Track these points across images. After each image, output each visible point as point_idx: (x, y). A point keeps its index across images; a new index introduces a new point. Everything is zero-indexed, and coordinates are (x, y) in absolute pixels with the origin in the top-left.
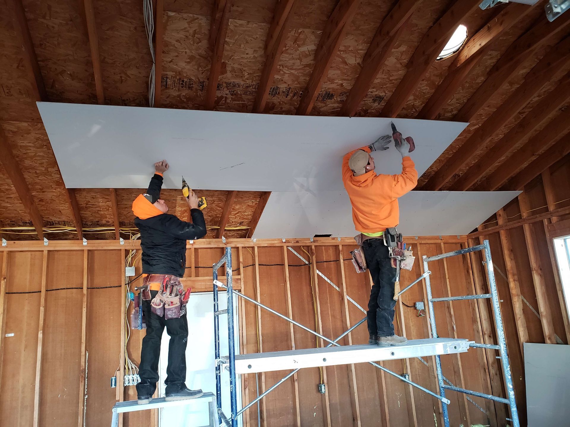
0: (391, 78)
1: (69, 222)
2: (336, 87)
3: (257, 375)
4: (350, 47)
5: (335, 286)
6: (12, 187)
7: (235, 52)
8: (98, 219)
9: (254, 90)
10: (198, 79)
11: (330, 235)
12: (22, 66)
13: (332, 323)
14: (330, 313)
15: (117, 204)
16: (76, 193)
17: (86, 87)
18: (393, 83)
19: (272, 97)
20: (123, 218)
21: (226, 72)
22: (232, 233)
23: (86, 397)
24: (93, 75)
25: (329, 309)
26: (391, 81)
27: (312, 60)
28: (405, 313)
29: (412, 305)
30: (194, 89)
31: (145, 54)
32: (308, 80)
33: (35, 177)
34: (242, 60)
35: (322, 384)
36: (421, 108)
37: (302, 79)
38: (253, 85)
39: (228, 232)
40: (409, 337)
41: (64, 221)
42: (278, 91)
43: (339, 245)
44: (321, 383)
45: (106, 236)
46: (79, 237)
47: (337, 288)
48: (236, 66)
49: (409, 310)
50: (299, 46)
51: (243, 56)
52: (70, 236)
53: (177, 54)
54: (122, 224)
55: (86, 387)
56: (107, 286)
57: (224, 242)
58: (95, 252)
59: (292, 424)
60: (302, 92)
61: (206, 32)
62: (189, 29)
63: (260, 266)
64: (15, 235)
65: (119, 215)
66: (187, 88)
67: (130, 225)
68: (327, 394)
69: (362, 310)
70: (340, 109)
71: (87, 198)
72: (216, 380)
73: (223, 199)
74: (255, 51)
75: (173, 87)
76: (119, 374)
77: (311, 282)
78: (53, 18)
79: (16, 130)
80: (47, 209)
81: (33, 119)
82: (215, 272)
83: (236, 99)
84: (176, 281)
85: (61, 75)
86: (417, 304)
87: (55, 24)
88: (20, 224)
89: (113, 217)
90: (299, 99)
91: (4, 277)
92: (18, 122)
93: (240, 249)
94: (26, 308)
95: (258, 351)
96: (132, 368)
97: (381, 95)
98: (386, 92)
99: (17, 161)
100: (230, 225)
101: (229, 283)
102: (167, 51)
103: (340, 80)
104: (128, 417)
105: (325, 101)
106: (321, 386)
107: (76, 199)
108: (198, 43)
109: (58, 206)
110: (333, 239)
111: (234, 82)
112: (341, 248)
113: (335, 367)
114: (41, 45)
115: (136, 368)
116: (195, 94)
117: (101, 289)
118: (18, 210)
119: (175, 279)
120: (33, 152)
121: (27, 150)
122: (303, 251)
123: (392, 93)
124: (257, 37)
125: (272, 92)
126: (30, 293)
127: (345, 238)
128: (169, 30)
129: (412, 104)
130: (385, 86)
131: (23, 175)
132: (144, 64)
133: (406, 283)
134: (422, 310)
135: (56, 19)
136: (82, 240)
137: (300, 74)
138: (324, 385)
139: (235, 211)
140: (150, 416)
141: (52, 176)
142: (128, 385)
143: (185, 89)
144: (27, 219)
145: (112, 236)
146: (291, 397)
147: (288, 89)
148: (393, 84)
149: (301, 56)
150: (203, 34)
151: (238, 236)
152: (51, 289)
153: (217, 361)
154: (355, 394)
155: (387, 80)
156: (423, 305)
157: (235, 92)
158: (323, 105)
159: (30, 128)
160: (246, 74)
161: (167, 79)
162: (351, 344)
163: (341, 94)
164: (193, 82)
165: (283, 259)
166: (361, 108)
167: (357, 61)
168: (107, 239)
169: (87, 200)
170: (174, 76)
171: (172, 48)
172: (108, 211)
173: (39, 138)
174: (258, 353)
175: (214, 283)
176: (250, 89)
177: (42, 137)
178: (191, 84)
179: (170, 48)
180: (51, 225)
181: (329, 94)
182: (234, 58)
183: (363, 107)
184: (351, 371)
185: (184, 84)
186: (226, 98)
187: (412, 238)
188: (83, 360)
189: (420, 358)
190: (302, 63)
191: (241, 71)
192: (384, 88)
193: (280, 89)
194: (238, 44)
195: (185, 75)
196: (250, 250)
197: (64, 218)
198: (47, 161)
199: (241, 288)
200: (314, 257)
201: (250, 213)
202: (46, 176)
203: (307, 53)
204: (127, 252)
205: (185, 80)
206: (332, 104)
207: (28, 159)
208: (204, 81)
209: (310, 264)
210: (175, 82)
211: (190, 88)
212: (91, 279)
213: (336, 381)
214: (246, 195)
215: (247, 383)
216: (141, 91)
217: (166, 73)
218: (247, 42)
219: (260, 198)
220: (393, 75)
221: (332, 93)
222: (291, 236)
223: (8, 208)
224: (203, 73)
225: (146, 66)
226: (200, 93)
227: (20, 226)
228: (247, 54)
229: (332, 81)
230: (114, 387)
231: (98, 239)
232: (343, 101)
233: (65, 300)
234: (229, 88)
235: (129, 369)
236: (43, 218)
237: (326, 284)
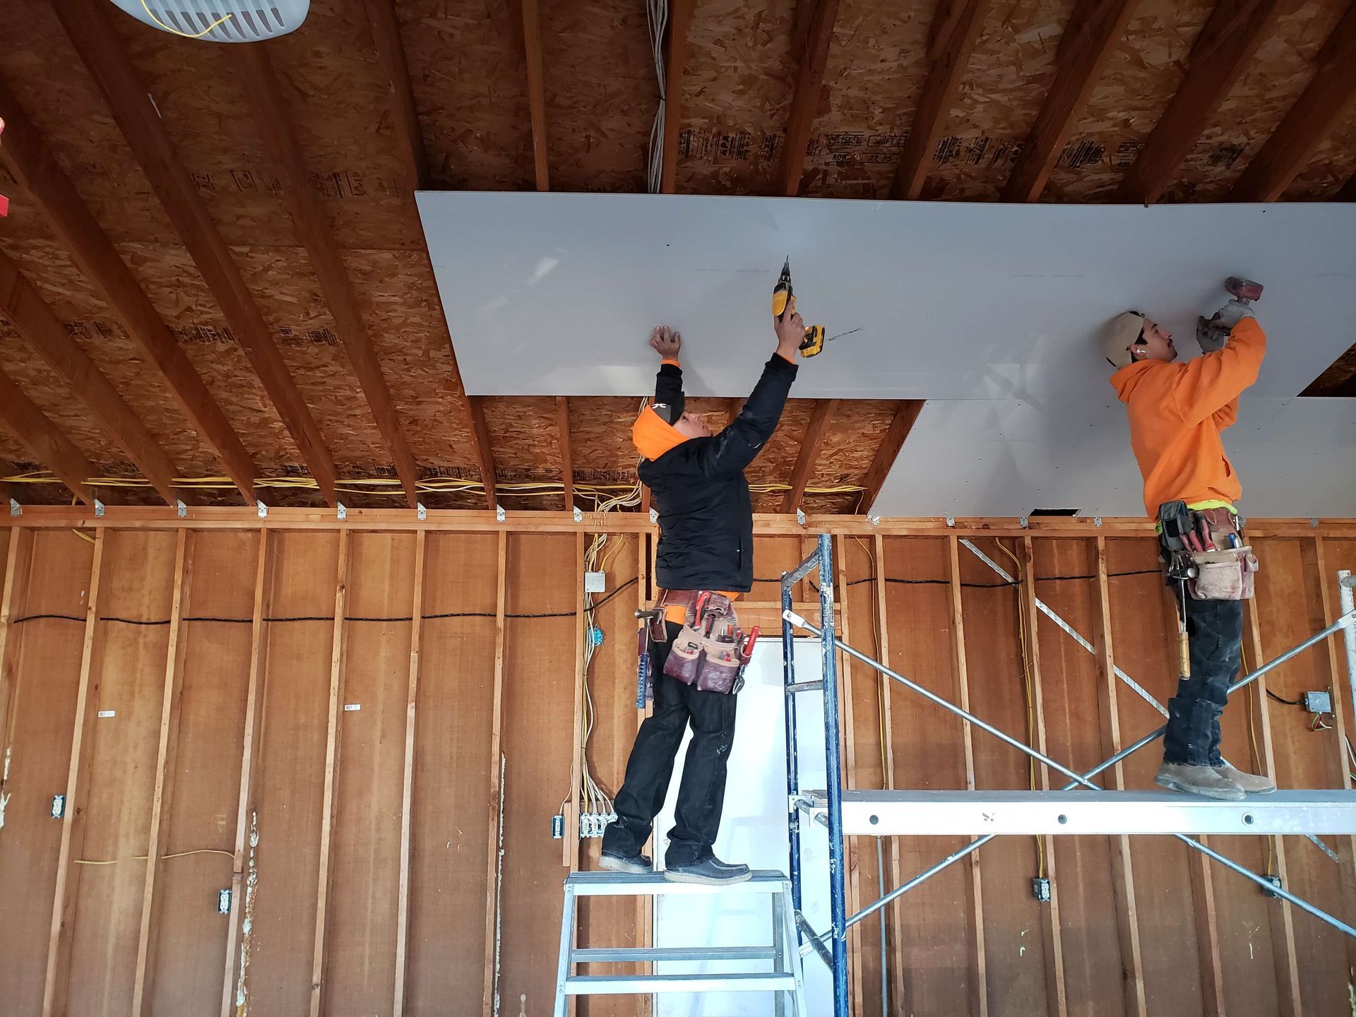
0: (1268, 96)
1: (469, 471)
2: (1110, 130)
3: (879, 841)
4: (1156, 19)
5: (1082, 641)
6: (358, 392)
7: (852, 58)
8: (528, 464)
9: (894, 149)
10: (762, 131)
11: (1073, 512)
12: (387, 128)
13: (1071, 730)
14: (1067, 705)
15: (570, 432)
16: (484, 406)
17: (513, 165)
18: (1273, 108)
19: (941, 162)
20: (580, 462)
21: (829, 111)
22: (820, 502)
23: (502, 853)
24: (528, 137)
25: (1064, 697)
26: (1267, 103)
27: (1048, 64)
28: (1272, 718)
29: (1294, 697)
30: (750, 156)
31: (643, 78)
32: (1034, 116)
33: (403, 370)
34: (869, 78)
35: (1042, 878)
36: (1352, 173)
37: (1019, 114)
38: (892, 138)
39: (810, 500)
40: (1284, 782)
41: (458, 468)
42: (956, 148)
43: (1097, 537)
44: (1041, 876)
45: (545, 502)
46: (490, 503)
47: (1089, 647)
48: (854, 92)
49: (1285, 712)
50: (1017, 30)
51: (873, 67)
52: (469, 501)
53: (715, 73)
54: (578, 477)
55: (501, 832)
56: (547, 613)
57: (802, 521)
58: (522, 536)
59: (963, 966)
60: (1017, 148)
61: (785, 15)
62: (745, 10)
63: (888, 583)
64: (361, 495)
65: (574, 455)
66: (735, 155)
67: (595, 479)
68: (1054, 903)
69: (1154, 703)
70: (1116, 187)
71: (506, 416)
72: (788, 844)
73: (802, 419)
74: (902, 51)
75: (703, 155)
76: (571, 810)
77: (1019, 628)
78: (452, 15)
79: (370, 268)
80: (424, 441)
81: (404, 244)
82: (786, 590)
83: (850, 173)
84: (720, 606)
85: (463, 142)
86: (1310, 696)
87: (455, 28)
88: (371, 473)
89: (561, 461)
90: (1010, 164)
91: (341, 584)
92: (374, 251)
93: (840, 540)
94: (384, 652)
95: (882, 785)
96: (597, 799)
97: (1236, 142)
98: (1252, 133)
99: (369, 337)
100: (816, 483)
101: (826, 619)
102: (693, 70)
103: (1122, 111)
104: (588, 906)
105: (1078, 167)
106: (1041, 883)
107: (484, 418)
108: (764, 44)
109: (446, 434)
110: (1082, 520)
111: (846, 132)
112: (1101, 544)
113: (1077, 840)
114: (425, 77)
115: (605, 799)
116: (752, 167)
117: (532, 619)
118: (368, 441)
119: (719, 603)
120: (401, 316)
121: (389, 312)
122: (1002, 552)
123: (1269, 136)
124: (910, 17)
125: (940, 153)
126: (390, 620)
127: (1114, 520)
128: (698, 18)
129: (1327, 162)
130: (1249, 119)
131: (380, 366)
132: (640, 104)
133: (1280, 640)
134: (1323, 713)
135: (458, 16)
136: (496, 509)
137: (1015, 103)
138: (1047, 881)
139: (829, 448)
140: (635, 909)
141: (437, 368)
142: (588, 837)
143: (730, 157)
144: (386, 460)
145: (557, 503)
146: (963, 901)
147: (982, 141)
148: (1273, 112)
149: (1020, 56)
150: (778, 21)
151: (834, 508)
152: (432, 615)
153: (794, 799)
154: (1130, 913)
155: (1257, 101)
156: (1329, 701)
157: (847, 157)
158: (1072, 177)
159: (397, 263)
160: (877, 111)
161: (689, 137)
162: (1121, 786)
163: (1121, 147)
164: (749, 138)
165: (947, 568)
166: (1176, 181)
167: (1173, 56)
168: (547, 510)
169: (507, 421)
170: (706, 126)
171: (704, 59)
172: (549, 448)
173: (412, 283)
174: (882, 789)
175: (785, 616)
176: (884, 148)
177: (419, 282)
178: (743, 146)
179: (700, 60)
180: (431, 476)
181: (1090, 149)
182: (849, 73)
183: (1182, 177)
184: (1121, 853)
185: (728, 145)
186: (826, 173)
187: (1302, 524)
188: (495, 772)
189: (1315, 838)
190: (1021, 74)
191: (867, 104)
192: (1246, 123)
193: (960, 143)
194: (861, 38)
195: (731, 123)
196: (864, 543)
197: (458, 462)
198: (428, 334)
199: (842, 633)
200: (1029, 566)
201: (865, 453)
202: (425, 369)
203: (1038, 46)
204: (589, 538)
205: (731, 135)
206: (1094, 174)
207: (391, 331)
208: (775, 136)
209: (1018, 583)
210: (707, 143)
211: (742, 154)
212: (512, 596)
213: (1080, 875)
214: (858, 410)
215: (855, 858)
216: (630, 169)
217: (688, 121)
218: (884, 32)
219: (892, 415)
220: (1275, 86)
221: (1097, 145)
222: (968, 511)
223: (349, 438)
224: (772, 116)
225: (644, 106)
226: (763, 164)
227: (370, 476)
228: (883, 61)
229: (1100, 115)
230: (560, 837)
231: (526, 508)
232: (1127, 164)
233: (459, 639)
234: (834, 147)
235: (590, 800)
236: (417, 460)
237: (1059, 636)
